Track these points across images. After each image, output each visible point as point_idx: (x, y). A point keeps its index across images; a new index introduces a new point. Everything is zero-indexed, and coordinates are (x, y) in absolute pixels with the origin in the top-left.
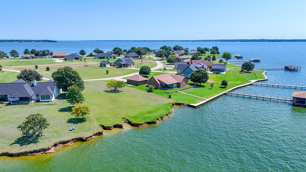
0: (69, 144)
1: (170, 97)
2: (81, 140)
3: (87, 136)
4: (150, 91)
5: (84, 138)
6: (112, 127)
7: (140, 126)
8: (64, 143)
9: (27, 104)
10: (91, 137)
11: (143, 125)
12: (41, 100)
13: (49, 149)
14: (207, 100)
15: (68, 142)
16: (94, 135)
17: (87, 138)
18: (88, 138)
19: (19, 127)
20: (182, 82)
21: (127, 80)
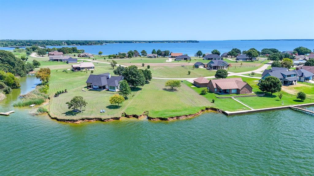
0: (92, 120)
1: (213, 101)
2: (101, 120)
3: (105, 118)
4: (203, 93)
5: (103, 119)
6: (130, 116)
7: (152, 120)
8: (89, 119)
9: (100, 91)
10: (109, 119)
11: (154, 119)
12: (109, 90)
13: (77, 121)
14: (253, 110)
15: (91, 119)
16: (112, 118)
17: (104, 120)
18: (106, 119)
19: (67, 103)
20: (242, 89)
21: (194, 82)
